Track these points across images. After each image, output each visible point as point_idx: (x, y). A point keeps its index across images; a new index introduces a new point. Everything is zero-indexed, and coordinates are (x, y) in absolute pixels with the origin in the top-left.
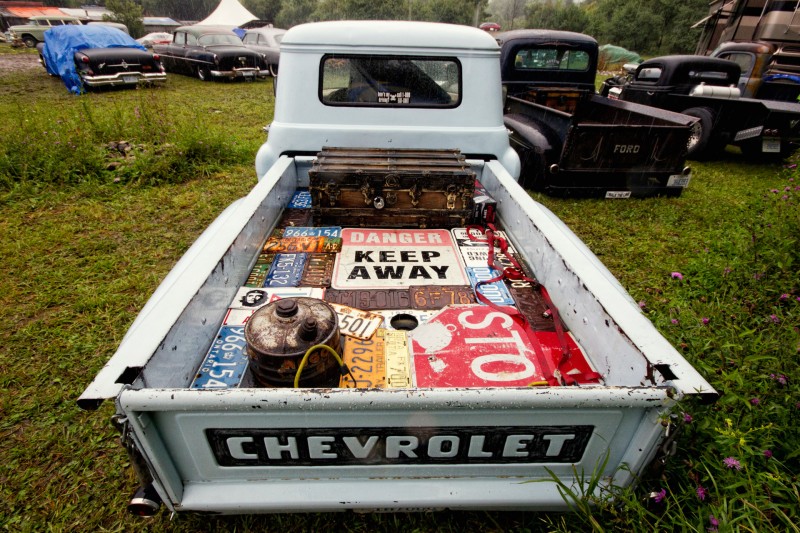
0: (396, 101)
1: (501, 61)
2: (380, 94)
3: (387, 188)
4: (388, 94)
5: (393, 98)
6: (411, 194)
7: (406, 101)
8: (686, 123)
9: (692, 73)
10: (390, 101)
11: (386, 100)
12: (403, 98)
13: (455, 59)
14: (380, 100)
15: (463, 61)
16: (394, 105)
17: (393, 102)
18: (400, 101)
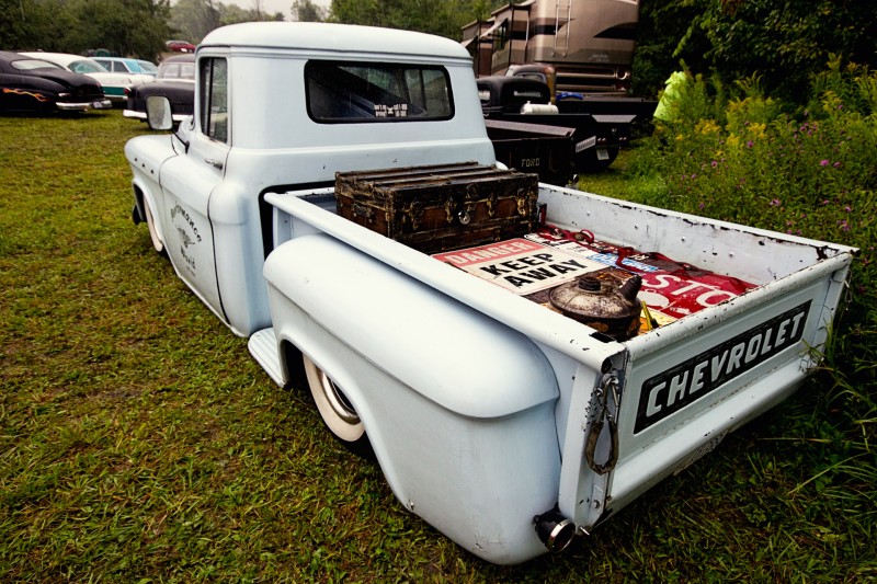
0: (394, 115)
1: (474, 68)
2: (377, 107)
3: (468, 200)
4: (384, 107)
5: (390, 111)
6: (489, 204)
7: (404, 114)
8: (565, 134)
9: (516, 93)
10: (388, 115)
11: (383, 114)
12: (400, 110)
13: (441, 68)
14: (377, 114)
15: (450, 70)
16: (392, 119)
17: (390, 115)
18: (397, 114)
